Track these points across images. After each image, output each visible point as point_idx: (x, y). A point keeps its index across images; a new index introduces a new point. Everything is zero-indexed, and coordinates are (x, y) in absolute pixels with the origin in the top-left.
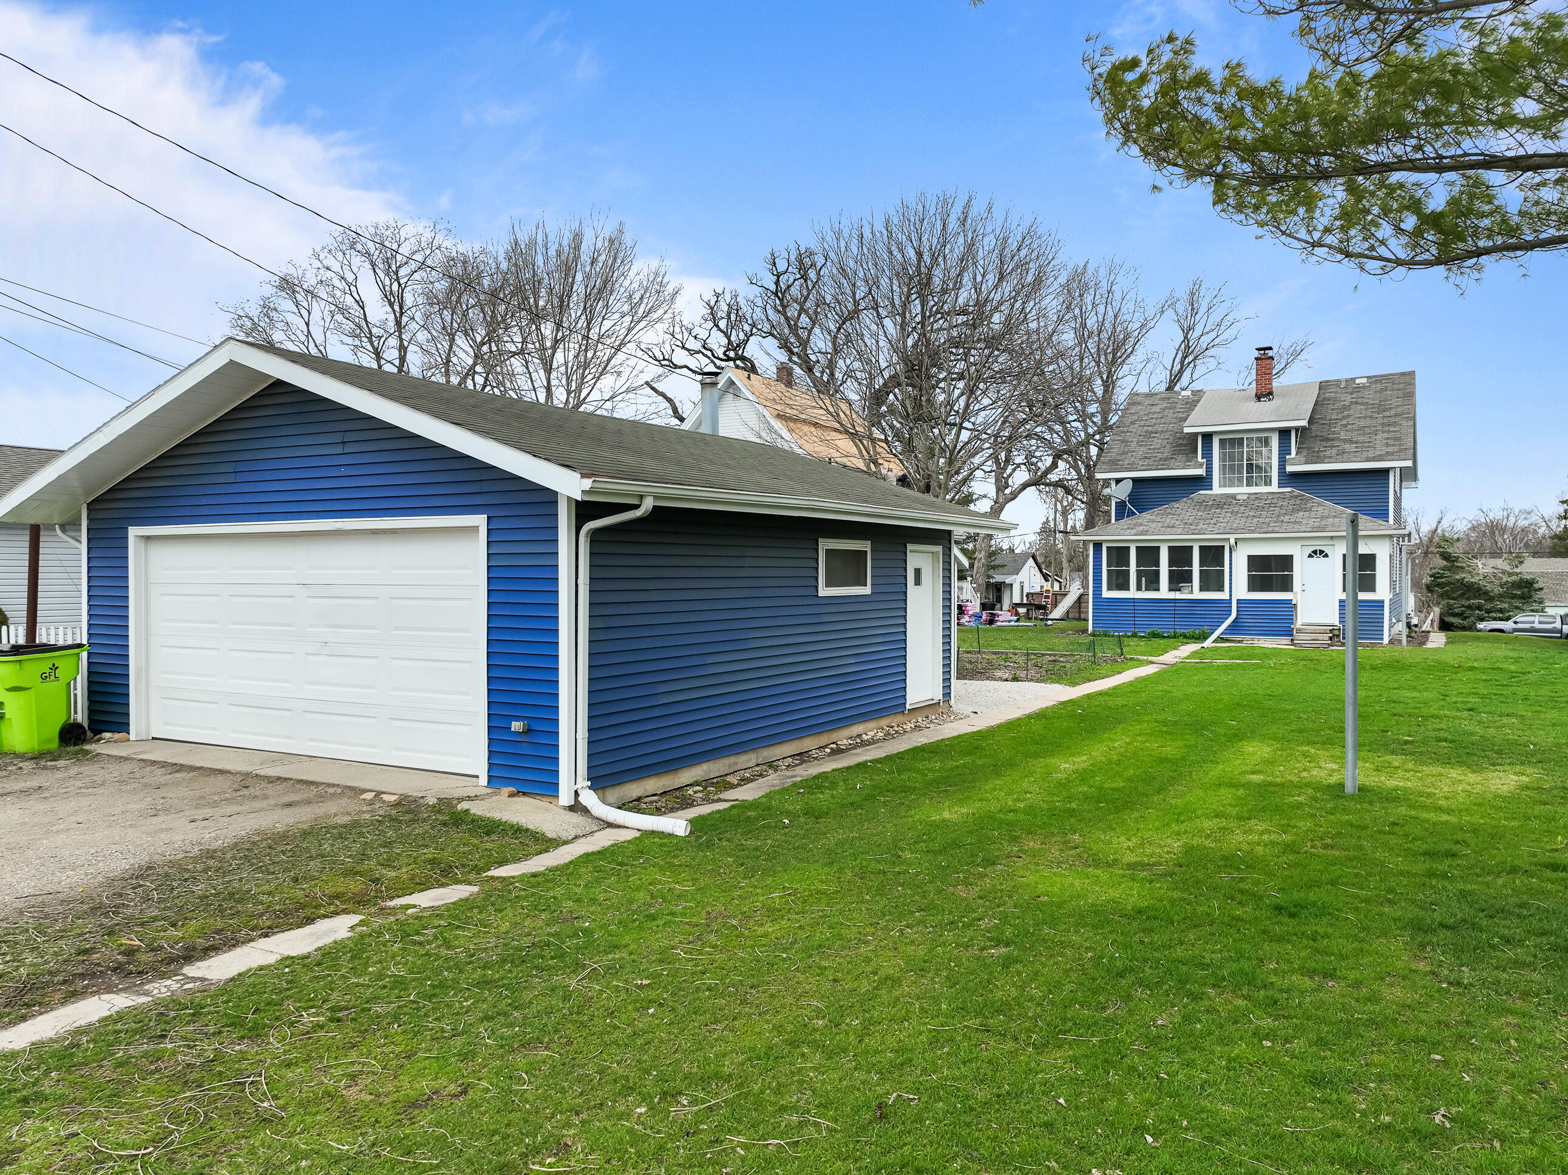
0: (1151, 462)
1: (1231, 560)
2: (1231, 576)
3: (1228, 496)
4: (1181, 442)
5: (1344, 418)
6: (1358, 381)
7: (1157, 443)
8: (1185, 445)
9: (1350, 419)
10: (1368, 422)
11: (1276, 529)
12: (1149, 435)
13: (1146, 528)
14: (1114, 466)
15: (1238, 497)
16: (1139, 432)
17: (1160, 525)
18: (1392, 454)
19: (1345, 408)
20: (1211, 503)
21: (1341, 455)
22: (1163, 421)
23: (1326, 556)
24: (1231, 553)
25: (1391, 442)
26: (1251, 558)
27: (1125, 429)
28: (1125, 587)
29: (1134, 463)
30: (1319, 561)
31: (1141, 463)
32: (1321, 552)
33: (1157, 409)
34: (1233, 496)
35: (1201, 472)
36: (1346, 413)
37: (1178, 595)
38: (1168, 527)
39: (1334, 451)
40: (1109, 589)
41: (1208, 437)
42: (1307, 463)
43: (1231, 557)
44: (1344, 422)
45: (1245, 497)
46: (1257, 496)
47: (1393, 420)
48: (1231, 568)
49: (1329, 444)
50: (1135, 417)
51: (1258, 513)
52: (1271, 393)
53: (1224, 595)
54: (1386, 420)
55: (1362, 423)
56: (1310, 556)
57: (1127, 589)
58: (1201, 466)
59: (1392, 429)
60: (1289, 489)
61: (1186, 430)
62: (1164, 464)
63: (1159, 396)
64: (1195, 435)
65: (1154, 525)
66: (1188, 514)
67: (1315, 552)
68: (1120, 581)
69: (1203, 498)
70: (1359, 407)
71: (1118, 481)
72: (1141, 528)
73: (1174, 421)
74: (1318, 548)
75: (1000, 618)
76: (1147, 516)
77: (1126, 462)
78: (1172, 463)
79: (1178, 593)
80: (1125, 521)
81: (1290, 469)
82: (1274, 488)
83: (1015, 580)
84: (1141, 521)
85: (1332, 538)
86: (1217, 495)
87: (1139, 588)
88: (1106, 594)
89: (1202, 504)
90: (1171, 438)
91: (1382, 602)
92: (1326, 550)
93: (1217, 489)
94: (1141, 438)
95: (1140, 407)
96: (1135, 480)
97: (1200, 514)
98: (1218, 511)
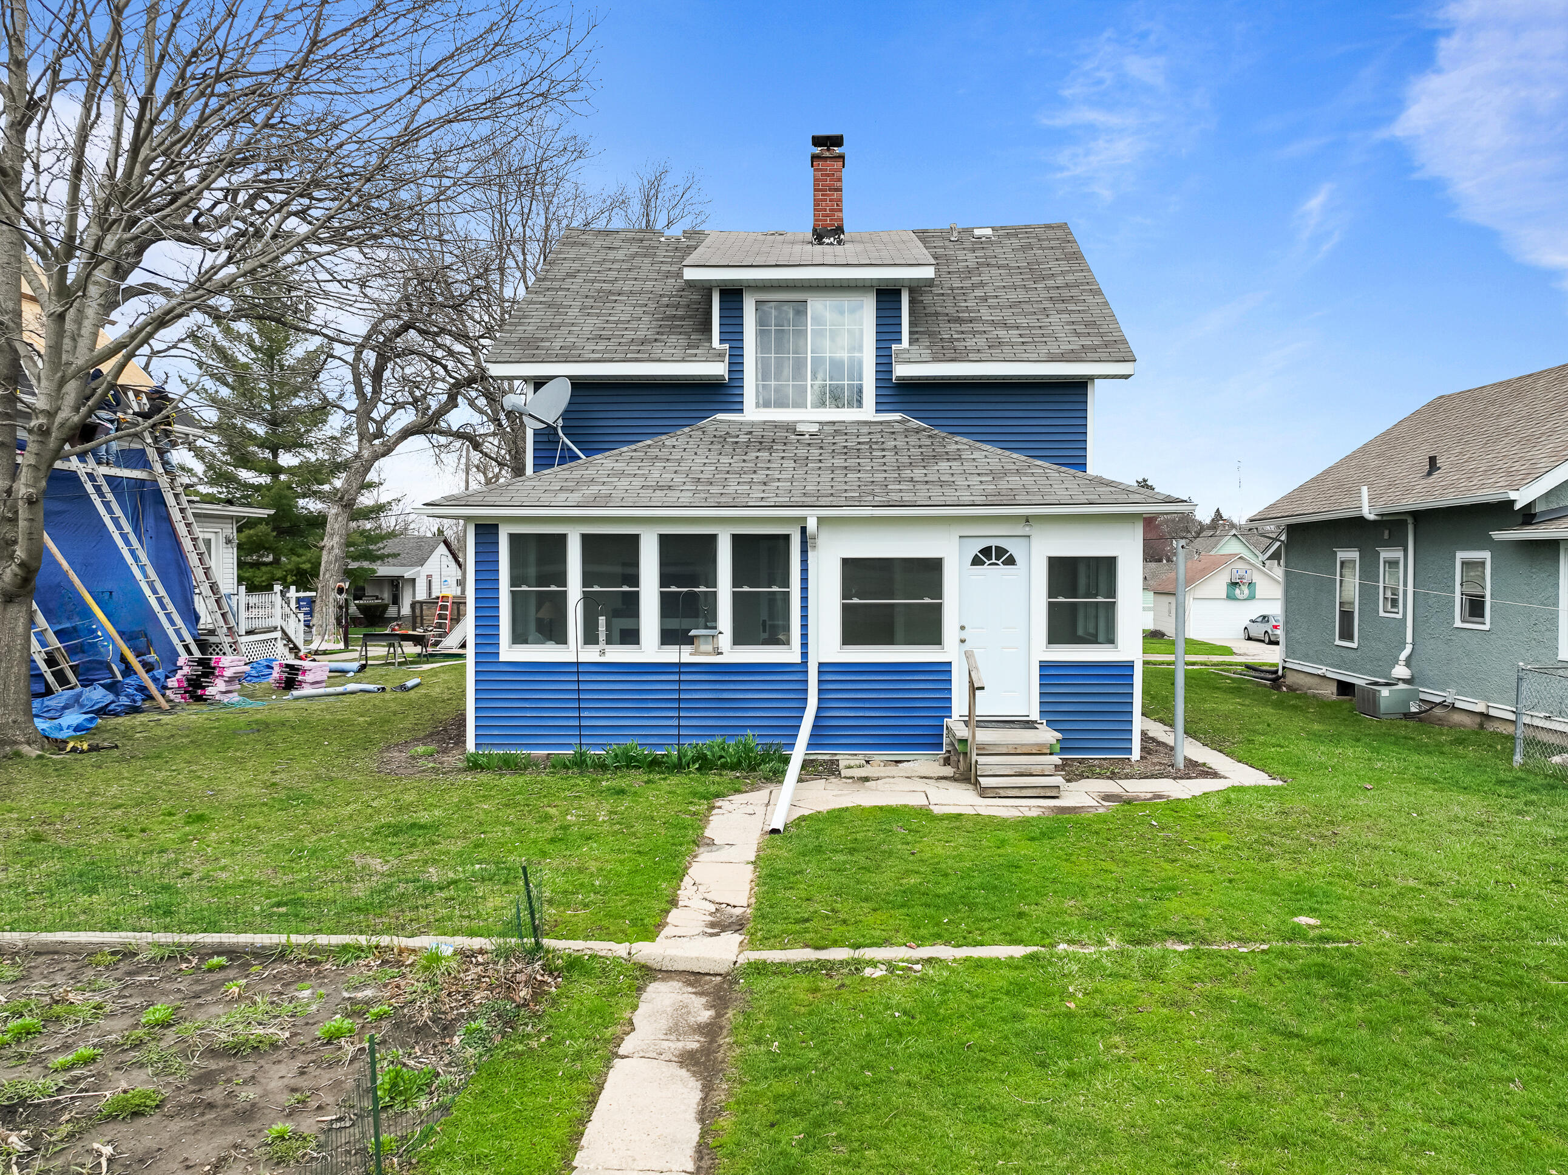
0: (612, 345)
1: (804, 570)
2: (804, 608)
3: (776, 425)
4: (670, 312)
5: (974, 287)
6: (977, 232)
7: (622, 311)
8: (682, 318)
9: (989, 289)
10: (1021, 295)
11: (908, 497)
12: (605, 296)
13: (605, 490)
14: (531, 350)
15: (800, 428)
16: (584, 291)
17: (638, 482)
18: (1094, 349)
19: (969, 272)
20: (743, 438)
21: (995, 349)
22: (632, 275)
23: (1011, 561)
24: (804, 552)
25: (1080, 329)
26: (848, 564)
27: (556, 284)
28: (555, 632)
29: (574, 346)
30: (993, 573)
31: (591, 346)
32: (1001, 551)
33: (620, 255)
34: (790, 427)
35: (719, 369)
36: (976, 279)
37: (684, 655)
38: (659, 487)
39: (981, 341)
40: (519, 638)
41: (732, 294)
42: (936, 360)
43: (804, 561)
44: (979, 293)
45: (814, 428)
46: (838, 429)
47: (1066, 293)
48: (804, 589)
49: (965, 327)
50: (576, 265)
51: (852, 462)
52: (839, 230)
53: (789, 655)
54: (1054, 293)
55: (1013, 296)
56: (976, 562)
57: (561, 638)
58: (719, 356)
59: (1072, 307)
60: (897, 416)
61: (690, 274)
62: (640, 350)
63: (622, 236)
64: (705, 289)
65: (624, 482)
66: (700, 460)
67: (986, 551)
68: (545, 613)
69: (724, 428)
70: (995, 271)
71: (539, 383)
72: (594, 489)
73: (654, 275)
74: (993, 543)
75: (309, 677)
76: (604, 462)
77: (557, 344)
78: (657, 349)
79: (686, 649)
80: (556, 474)
81: (902, 370)
82: (868, 412)
83: (420, 574)
84: (591, 472)
85: (1027, 519)
86: (753, 424)
87: (590, 638)
88: (509, 652)
89: (723, 439)
90: (652, 306)
91: (1130, 666)
92: (1013, 547)
93: (752, 412)
94: (589, 302)
95: (584, 250)
96: (579, 385)
97: (725, 460)
98: (765, 455)
